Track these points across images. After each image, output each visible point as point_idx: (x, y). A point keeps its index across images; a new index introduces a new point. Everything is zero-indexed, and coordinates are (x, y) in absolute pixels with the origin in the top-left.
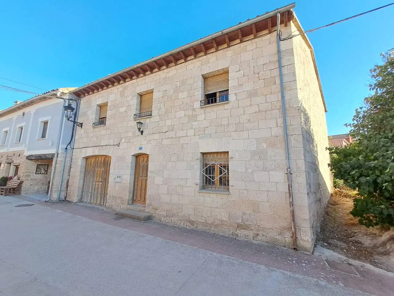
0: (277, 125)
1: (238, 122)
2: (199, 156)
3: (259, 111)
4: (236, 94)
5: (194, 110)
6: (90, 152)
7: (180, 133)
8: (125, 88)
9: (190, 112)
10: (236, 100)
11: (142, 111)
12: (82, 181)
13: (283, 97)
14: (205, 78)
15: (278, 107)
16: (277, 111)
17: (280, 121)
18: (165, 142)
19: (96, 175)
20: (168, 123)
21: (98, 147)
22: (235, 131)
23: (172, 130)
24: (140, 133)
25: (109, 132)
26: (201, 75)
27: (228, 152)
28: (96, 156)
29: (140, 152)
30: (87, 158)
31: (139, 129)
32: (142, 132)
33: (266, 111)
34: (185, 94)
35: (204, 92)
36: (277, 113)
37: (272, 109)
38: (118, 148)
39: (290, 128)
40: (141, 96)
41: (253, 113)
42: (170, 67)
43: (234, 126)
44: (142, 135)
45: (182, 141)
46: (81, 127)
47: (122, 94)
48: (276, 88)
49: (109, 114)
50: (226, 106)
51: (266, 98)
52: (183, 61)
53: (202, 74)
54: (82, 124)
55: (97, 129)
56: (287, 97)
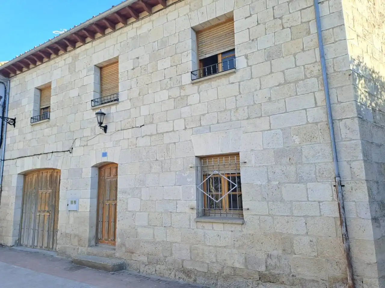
0: (316, 103)
1: (252, 103)
2: (193, 162)
3: (286, 82)
4: (246, 57)
5: (182, 87)
6: (29, 165)
7: (164, 127)
8: (76, 58)
9: (176, 92)
10: (248, 66)
11: (104, 95)
12: (19, 211)
13: (323, 56)
14: (198, 32)
15: (316, 73)
16: (315, 80)
17: (321, 96)
18: (142, 142)
19: (39, 200)
20: (145, 111)
21: (40, 156)
22: (247, 119)
23: (152, 123)
24: (101, 130)
25: (55, 130)
26: (190, 29)
27: (237, 154)
28: (39, 171)
29: (105, 160)
30: (25, 175)
31: (101, 123)
32: (105, 128)
33: (296, 82)
34: (167, 63)
35: (198, 55)
36: (314, 83)
37: (306, 77)
38: (71, 155)
39: (337, 107)
40: (101, 68)
41: (276, 86)
42: (143, 18)
43: (246, 111)
44: (106, 132)
45: (167, 139)
46: (14, 124)
47: (72, 68)
48: (311, 40)
49: (54, 101)
50: (232, 78)
51: (295, 58)
52: (160, 6)
53: (192, 26)
54: (14, 120)
55: (37, 128)
56: (329, 56)
